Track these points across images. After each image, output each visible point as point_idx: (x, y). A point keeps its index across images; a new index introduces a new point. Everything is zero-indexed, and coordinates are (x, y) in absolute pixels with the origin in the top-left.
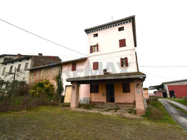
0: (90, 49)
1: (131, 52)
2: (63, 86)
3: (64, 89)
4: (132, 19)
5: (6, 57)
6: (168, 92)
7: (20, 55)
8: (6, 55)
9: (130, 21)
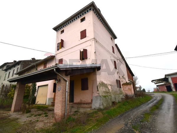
0: (58, 47)
1: (91, 42)
2: (36, 87)
3: (37, 90)
4: (92, 7)
5: (8, 65)
6: (172, 86)
7: (15, 61)
8: (8, 63)
9: (90, 10)
